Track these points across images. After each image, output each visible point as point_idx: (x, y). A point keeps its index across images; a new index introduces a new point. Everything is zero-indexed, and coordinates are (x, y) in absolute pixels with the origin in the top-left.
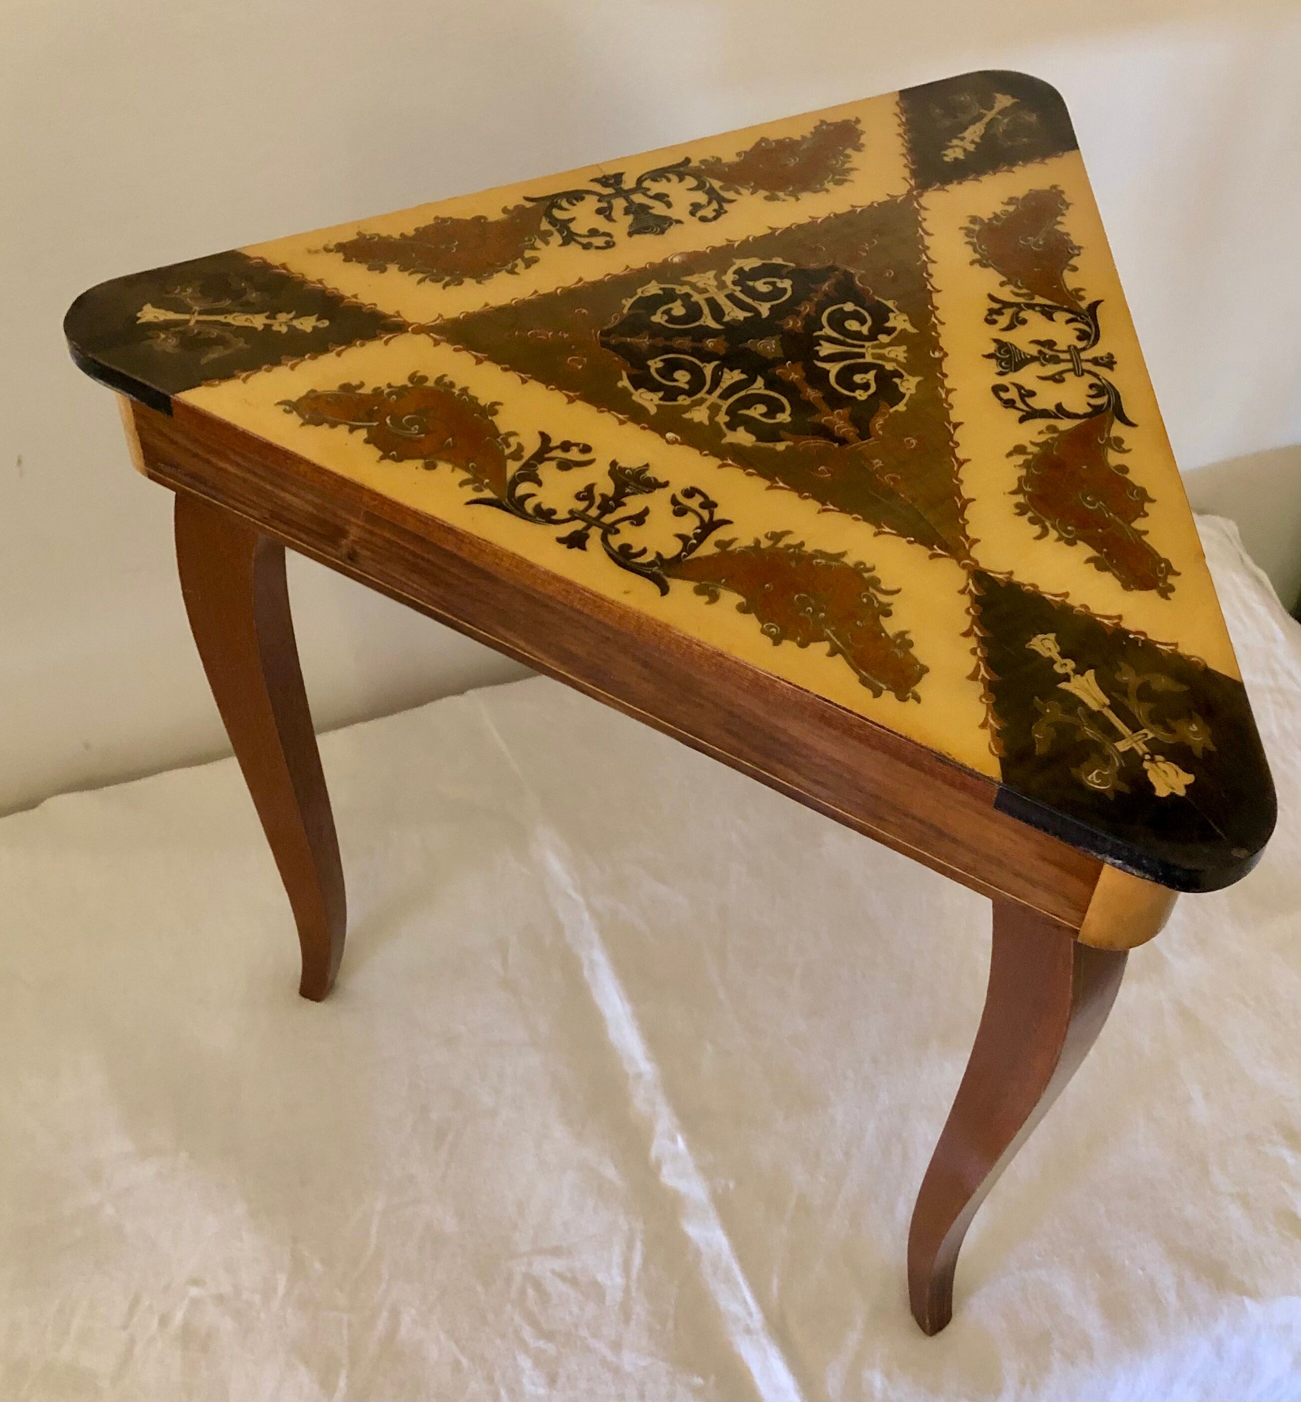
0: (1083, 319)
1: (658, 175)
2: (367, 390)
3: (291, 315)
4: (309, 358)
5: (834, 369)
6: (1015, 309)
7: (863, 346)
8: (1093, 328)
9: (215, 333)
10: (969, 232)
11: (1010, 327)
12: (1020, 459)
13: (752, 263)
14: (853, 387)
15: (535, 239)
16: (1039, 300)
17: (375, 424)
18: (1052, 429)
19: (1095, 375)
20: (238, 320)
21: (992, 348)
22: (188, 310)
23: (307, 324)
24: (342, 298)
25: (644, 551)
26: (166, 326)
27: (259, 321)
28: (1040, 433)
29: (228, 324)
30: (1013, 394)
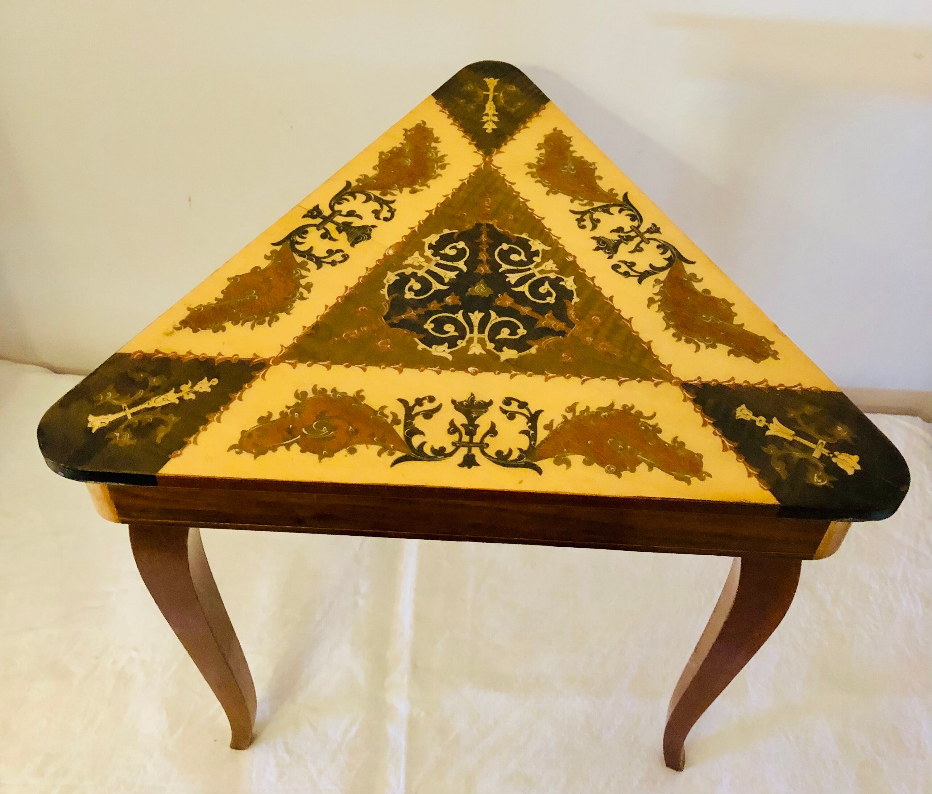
0: (625, 207)
1: (339, 198)
2: (276, 416)
3: (190, 384)
4: (224, 409)
5: (525, 288)
6: (588, 215)
7: (530, 269)
8: (634, 211)
9: (150, 418)
10: (533, 175)
11: (594, 227)
12: (655, 306)
13: (433, 239)
14: (543, 297)
15: (300, 271)
16: (597, 204)
17: (299, 437)
18: (657, 281)
19: (655, 240)
20: (158, 401)
21: (594, 244)
22: (120, 409)
23: (204, 386)
24: (213, 359)
25: (510, 451)
26: (114, 426)
27: (171, 397)
28: (654, 286)
29: (153, 408)
30: (624, 268)
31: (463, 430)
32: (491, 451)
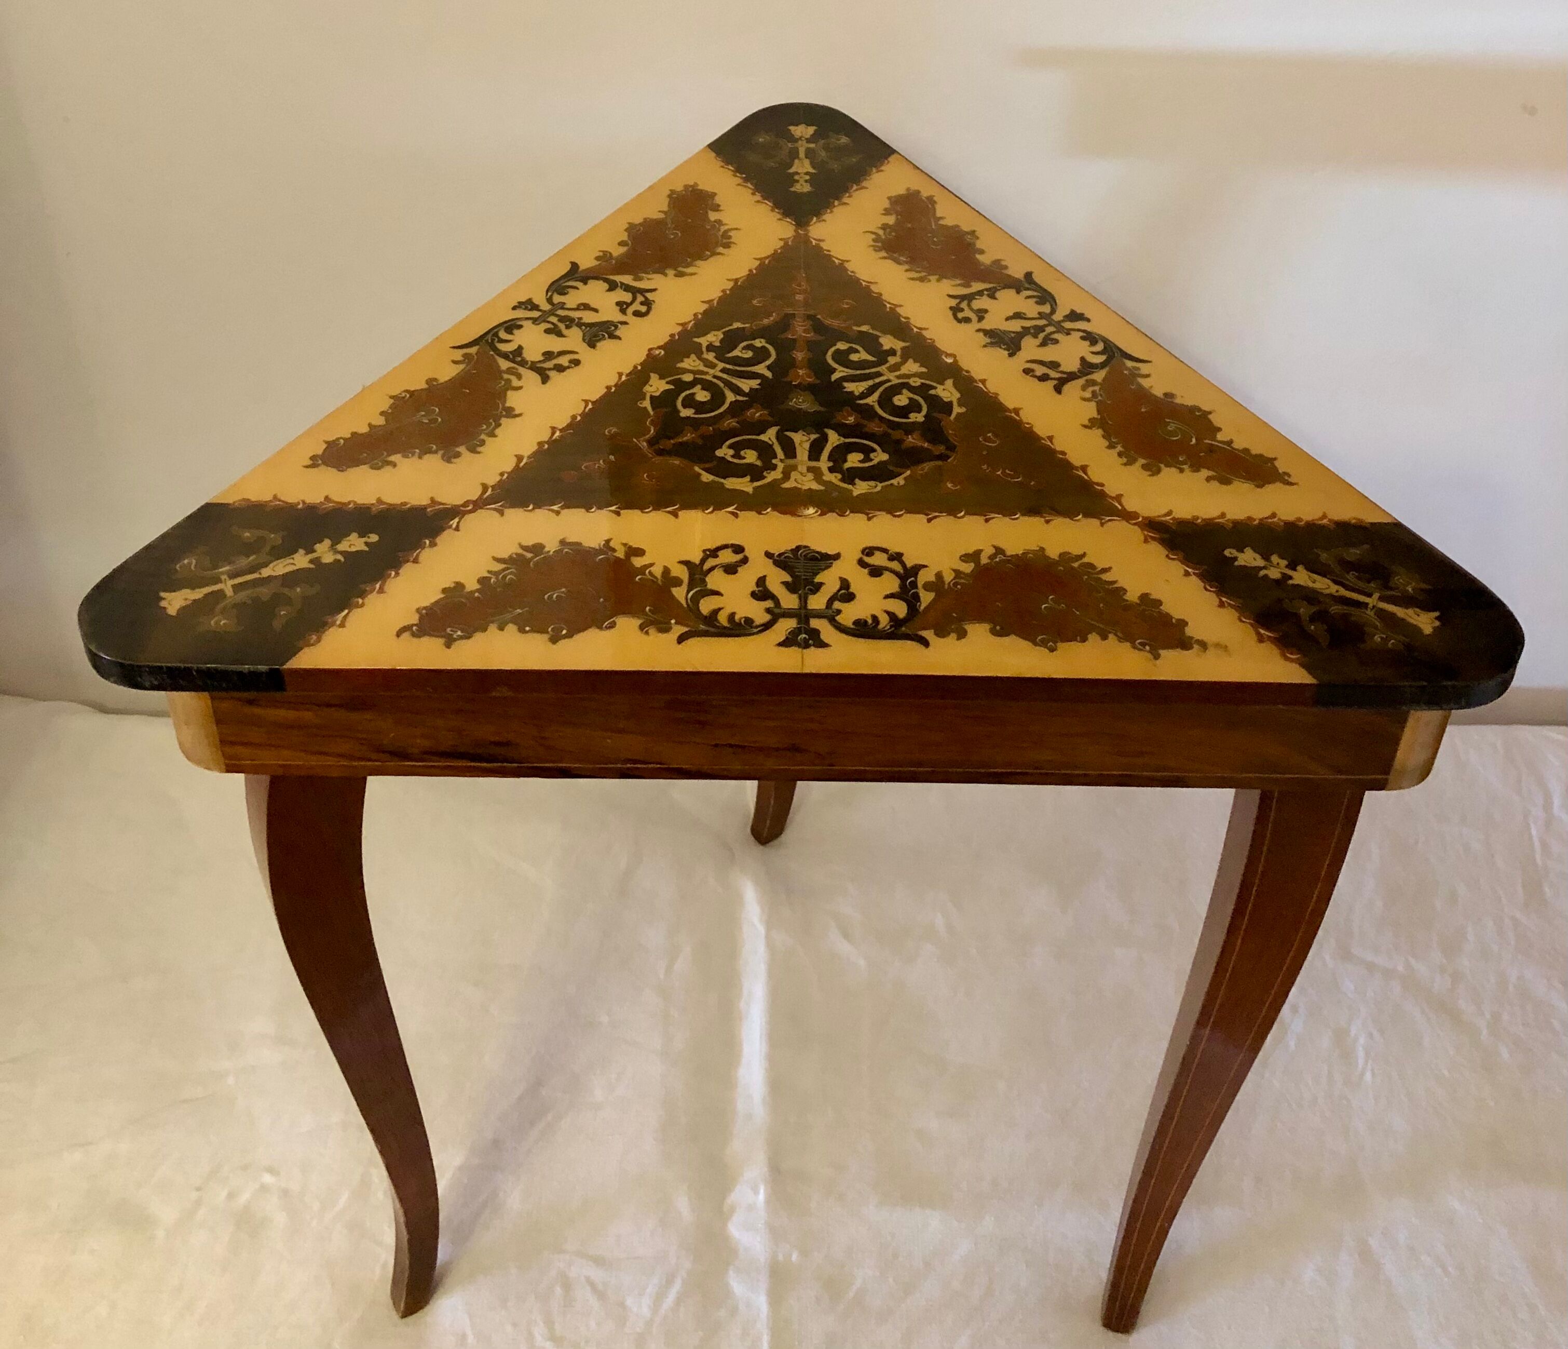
2: (1205, 473)
3: (1262, 573)
4: (1255, 520)
9: (1351, 577)
13: (735, 483)
15: (950, 583)
17: (1207, 441)
20: (1322, 584)
22: (1381, 613)
23: (1248, 558)
24: (1202, 577)
26: (1407, 601)
27: (1301, 577)
29: (1339, 584)
31: (1042, 335)
32: (1046, 309)
